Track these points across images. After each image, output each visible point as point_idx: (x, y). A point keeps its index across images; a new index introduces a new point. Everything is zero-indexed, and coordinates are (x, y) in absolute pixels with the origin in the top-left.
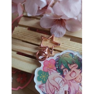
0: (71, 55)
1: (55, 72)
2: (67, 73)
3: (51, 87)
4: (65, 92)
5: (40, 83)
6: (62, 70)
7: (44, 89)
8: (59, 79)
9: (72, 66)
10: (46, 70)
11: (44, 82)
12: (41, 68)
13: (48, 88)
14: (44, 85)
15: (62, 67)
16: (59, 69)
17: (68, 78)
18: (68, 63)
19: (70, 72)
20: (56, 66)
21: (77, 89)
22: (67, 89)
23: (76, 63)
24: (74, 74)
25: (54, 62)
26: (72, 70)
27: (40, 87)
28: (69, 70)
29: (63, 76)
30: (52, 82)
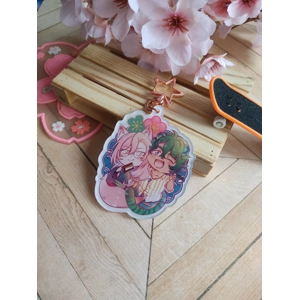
0: (186, 150)
1: (151, 138)
2: (157, 154)
3: (128, 142)
4: (131, 164)
5: (127, 126)
6: (158, 146)
7: (122, 135)
8: (144, 147)
9: (170, 158)
10: (147, 124)
11: (130, 131)
12: (146, 117)
13: (125, 139)
14: (126, 132)
15: (161, 145)
16: (157, 141)
17: (151, 159)
18: (171, 150)
19: (160, 158)
20: (159, 134)
21: (141, 178)
22: (135, 164)
23: (176, 161)
24: (160, 165)
25: (163, 130)
26: (164, 160)
27: (121, 128)
28: (163, 156)
29: (150, 152)
30: (136, 140)
